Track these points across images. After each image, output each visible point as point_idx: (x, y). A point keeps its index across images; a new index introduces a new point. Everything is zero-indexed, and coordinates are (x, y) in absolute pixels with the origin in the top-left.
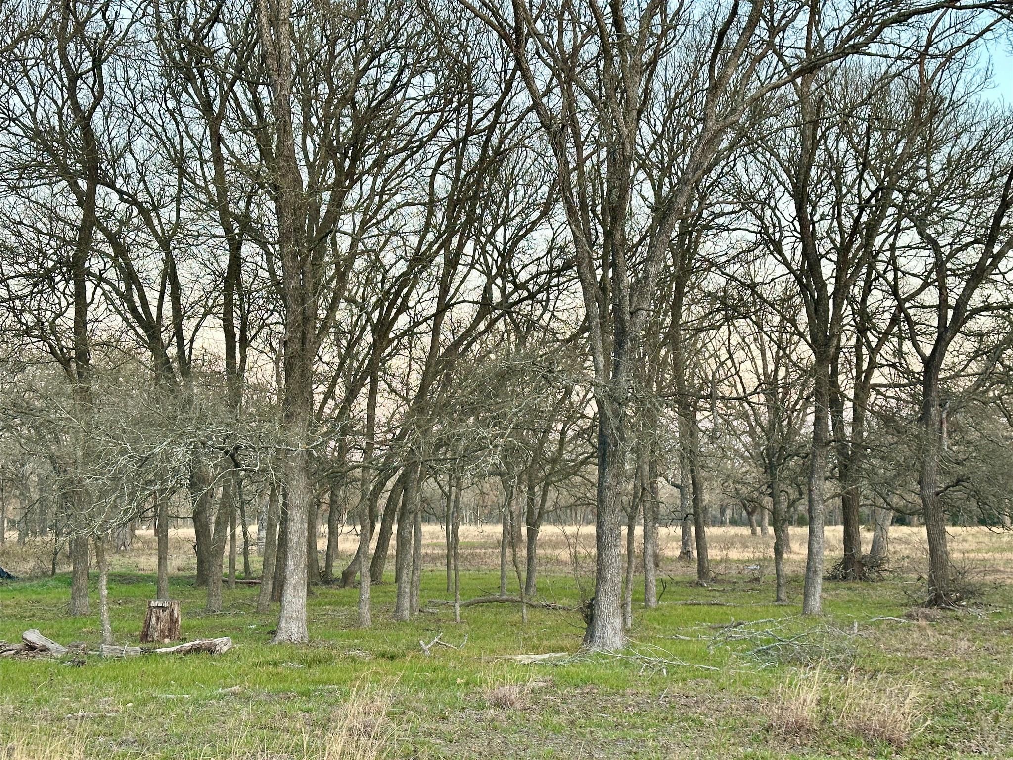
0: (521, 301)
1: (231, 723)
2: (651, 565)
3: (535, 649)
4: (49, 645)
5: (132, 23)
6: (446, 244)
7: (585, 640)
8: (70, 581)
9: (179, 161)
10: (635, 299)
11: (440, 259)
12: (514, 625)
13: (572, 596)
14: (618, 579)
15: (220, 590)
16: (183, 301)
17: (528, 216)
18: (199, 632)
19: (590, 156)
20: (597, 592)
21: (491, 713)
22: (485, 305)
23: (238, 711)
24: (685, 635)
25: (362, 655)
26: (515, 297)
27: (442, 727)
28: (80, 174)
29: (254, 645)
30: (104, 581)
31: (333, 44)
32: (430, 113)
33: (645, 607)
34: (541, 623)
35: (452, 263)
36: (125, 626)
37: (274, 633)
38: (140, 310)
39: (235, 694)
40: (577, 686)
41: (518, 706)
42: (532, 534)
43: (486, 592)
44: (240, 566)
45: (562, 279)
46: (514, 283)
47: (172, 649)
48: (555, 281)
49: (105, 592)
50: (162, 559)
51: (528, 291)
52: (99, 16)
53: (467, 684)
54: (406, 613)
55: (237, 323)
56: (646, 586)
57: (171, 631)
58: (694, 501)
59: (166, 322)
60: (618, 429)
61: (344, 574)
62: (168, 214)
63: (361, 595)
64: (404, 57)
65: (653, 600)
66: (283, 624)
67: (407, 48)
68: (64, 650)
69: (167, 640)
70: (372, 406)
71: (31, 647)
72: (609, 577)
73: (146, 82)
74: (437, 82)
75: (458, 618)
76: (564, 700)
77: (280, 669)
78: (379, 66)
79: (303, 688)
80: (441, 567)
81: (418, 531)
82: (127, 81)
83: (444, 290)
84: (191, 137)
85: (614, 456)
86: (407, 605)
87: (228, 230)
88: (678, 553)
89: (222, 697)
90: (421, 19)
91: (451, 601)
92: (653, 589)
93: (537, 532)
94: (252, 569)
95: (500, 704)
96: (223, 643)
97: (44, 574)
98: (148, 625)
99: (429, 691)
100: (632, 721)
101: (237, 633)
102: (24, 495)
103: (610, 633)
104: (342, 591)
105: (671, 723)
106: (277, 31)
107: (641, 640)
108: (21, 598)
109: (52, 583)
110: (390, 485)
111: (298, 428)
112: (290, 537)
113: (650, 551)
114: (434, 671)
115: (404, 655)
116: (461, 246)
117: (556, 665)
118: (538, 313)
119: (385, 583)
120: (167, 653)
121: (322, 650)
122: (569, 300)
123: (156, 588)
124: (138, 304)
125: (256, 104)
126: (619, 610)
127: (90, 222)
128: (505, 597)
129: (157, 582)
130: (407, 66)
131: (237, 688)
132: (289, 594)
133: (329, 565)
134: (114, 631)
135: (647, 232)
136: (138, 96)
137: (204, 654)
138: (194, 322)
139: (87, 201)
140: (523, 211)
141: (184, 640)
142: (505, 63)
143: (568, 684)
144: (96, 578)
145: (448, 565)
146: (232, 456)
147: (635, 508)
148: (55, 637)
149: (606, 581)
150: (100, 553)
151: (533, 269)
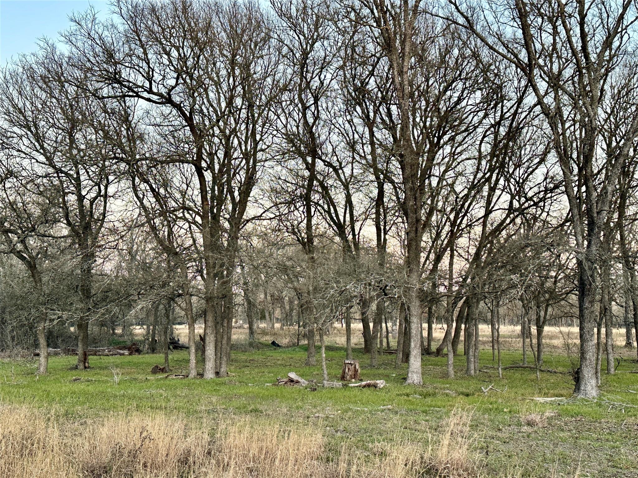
0: (529, 207)
1: (389, 425)
2: (610, 350)
3: (546, 395)
4: (300, 380)
5: (332, 80)
6: (489, 180)
7: (575, 391)
8: (306, 349)
9: (352, 146)
10: (599, 205)
11: (486, 188)
12: (532, 381)
13: (564, 366)
14: (594, 359)
15: (377, 356)
16: (355, 213)
17: (532, 161)
18: (368, 376)
19: (569, 127)
20: (581, 365)
21: (525, 428)
22: (511, 209)
23: (391, 418)
24: (634, 390)
25: (451, 393)
26: (526, 205)
27: (499, 434)
28: (308, 154)
29: (396, 385)
30: (323, 350)
31: (427, 80)
32: (478, 111)
33: (608, 373)
34: (547, 380)
35: (492, 190)
36: (333, 372)
37: (405, 379)
38: (335, 218)
39: (389, 409)
40: (572, 416)
41: (540, 425)
42: (540, 332)
43: (514, 362)
44: (385, 344)
45: (553, 194)
46: (525, 197)
47: (356, 385)
48: (549, 195)
49: (324, 355)
50: (348, 339)
51: (534, 201)
52: (317, 78)
53: (510, 412)
54: (472, 372)
55: (382, 223)
56: (608, 362)
57: (355, 375)
58: (634, 315)
59: (348, 223)
60: (591, 276)
61: (437, 350)
62: (347, 171)
63: (448, 361)
64: (465, 83)
65: (613, 370)
66: (410, 375)
67: (466, 79)
68: (307, 382)
69: (353, 380)
70: (451, 264)
71: (292, 381)
72: (588, 357)
73: (336, 108)
74: (482, 95)
75: (501, 376)
76: (566, 424)
77: (410, 398)
78: (451, 90)
79: (424, 408)
80: (488, 347)
81: (477, 329)
82: (327, 108)
83: (489, 202)
84: (357, 133)
85: (589, 291)
86: (472, 367)
87: (378, 178)
88: (624, 343)
89: (383, 411)
90: (474, 63)
91: (496, 366)
92: (612, 364)
93: (542, 331)
94: (390, 345)
95: (530, 424)
96: (381, 383)
97: (294, 345)
98: (344, 372)
99: (489, 415)
100: (607, 437)
101: (387, 377)
102: (282, 307)
103: (589, 388)
104: (437, 358)
105: (630, 439)
106: (402, 78)
107: (607, 392)
108: (284, 356)
109: (297, 349)
110: (460, 304)
111: (414, 276)
112: (412, 331)
113: (610, 343)
114: (491, 404)
115: (473, 394)
116: (497, 180)
117: (559, 404)
118: (539, 213)
119: (459, 355)
120: (354, 387)
121: (430, 389)
122: (556, 206)
123: (345, 353)
124: (334, 215)
125: (389, 114)
126: (594, 376)
127: (312, 177)
128: (526, 365)
129: (346, 350)
130: (466, 88)
131: (389, 407)
132: (412, 360)
133: (429, 345)
134: (328, 374)
135: (603, 166)
136: (333, 115)
137: (372, 389)
138: (360, 223)
139: (311, 167)
140: (530, 159)
141: (361, 380)
142: (519, 81)
143: (567, 415)
144: (320, 348)
145: (493, 346)
146: (384, 290)
147: (601, 319)
148: (302, 376)
149: (586, 360)
150: (321, 336)
151: (536, 190)
